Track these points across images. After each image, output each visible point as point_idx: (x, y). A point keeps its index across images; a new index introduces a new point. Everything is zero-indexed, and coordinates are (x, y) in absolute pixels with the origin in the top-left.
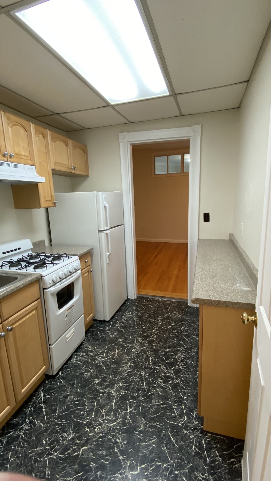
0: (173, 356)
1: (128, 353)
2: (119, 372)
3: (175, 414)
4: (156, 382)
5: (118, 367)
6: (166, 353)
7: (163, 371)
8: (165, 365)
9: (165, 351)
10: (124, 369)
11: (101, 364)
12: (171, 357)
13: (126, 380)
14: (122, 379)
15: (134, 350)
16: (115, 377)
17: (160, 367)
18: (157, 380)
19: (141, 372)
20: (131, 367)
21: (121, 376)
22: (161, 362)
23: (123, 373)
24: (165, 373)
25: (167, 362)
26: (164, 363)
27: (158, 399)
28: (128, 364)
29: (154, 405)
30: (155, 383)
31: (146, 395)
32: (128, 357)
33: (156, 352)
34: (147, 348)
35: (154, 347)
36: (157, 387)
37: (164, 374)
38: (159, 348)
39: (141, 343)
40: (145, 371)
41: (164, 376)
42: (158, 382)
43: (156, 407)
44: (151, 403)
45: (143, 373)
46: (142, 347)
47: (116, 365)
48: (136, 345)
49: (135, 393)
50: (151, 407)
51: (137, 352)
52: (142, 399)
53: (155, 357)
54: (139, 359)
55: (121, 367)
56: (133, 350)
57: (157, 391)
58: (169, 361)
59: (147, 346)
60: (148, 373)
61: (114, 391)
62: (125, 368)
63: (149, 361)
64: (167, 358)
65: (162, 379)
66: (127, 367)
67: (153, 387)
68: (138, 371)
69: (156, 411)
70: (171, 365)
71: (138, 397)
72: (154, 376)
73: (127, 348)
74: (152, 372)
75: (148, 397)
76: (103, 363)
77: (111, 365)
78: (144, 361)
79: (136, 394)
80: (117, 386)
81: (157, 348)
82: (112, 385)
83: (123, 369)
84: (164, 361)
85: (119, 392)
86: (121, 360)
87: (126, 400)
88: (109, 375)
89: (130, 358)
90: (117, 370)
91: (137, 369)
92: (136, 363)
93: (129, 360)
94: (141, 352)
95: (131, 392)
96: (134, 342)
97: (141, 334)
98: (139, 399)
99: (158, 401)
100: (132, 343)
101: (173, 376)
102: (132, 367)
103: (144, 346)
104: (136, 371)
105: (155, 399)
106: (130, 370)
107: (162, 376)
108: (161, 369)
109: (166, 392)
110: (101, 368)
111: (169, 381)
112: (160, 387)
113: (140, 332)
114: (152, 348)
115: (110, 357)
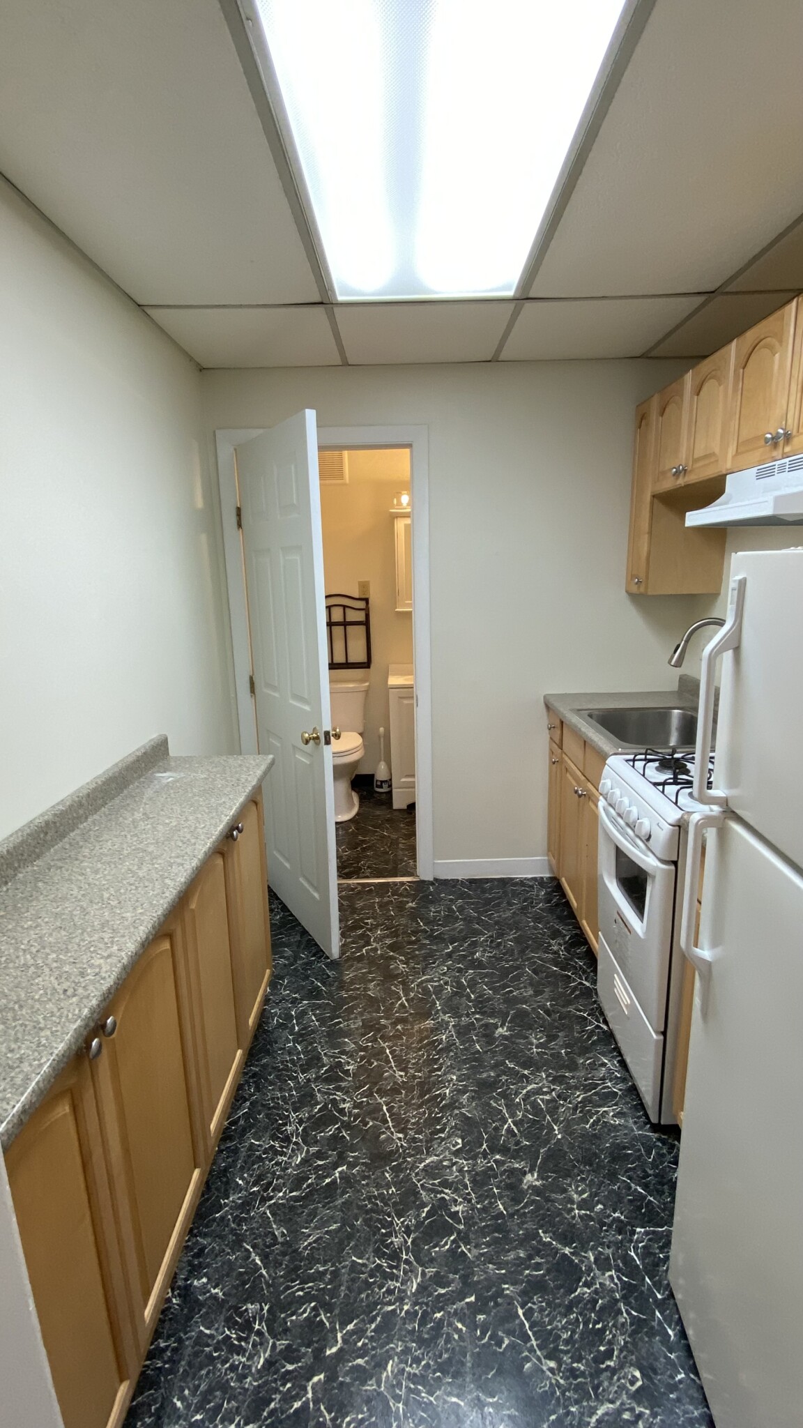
0: (318, 1151)
1: (468, 1126)
2: (465, 1062)
3: (314, 1015)
4: (361, 1061)
5: (475, 1074)
6: (341, 1159)
7: (347, 1093)
8: (342, 1111)
9: (345, 1168)
10: (454, 1074)
11: (526, 1072)
12: (322, 1146)
13: (435, 1050)
14: (447, 1049)
15: (457, 1143)
16: (466, 1049)
17: (355, 1101)
18: (359, 1067)
19: (405, 1076)
20: (440, 1083)
21: (452, 1054)
22: (355, 1121)
23: (451, 1064)
24: (338, 1089)
25: (337, 1123)
26: (346, 1119)
27: (350, 1030)
28: (451, 1092)
29: (356, 1018)
30: (362, 1058)
31: (379, 1030)
32: (463, 1110)
33: (381, 1157)
34: (413, 1167)
35: (387, 1175)
36: (355, 1051)
37: (343, 1084)
38: (368, 1177)
39: (445, 1184)
40: (395, 1083)
41: (342, 1080)
42: (356, 1062)
43: (353, 1016)
44: (363, 1020)
45: (401, 1076)
46: (432, 1168)
47: (481, 1079)
48: (460, 1170)
49: (402, 1028)
50: (361, 1014)
51: (443, 1139)
52: (383, 1021)
53: (376, 1133)
54: (424, 1112)
55: (467, 1077)
56: (460, 1141)
57: (354, 1043)
58: (331, 1131)
59: (417, 1174)
60: (386, 1079)
61: (449, 1022)
62: (455, 1077)
63: (394, 1114)
64: (336, 1138)
65: (347, 1072)
66: (449, 1081)
67: (365, 1049)
68: (414, 1077)
69: (350, 1010)
70: (325, 1119)
71: (395, 1024)
72: (368, 1076)
73: (484, 1146)
74: (376, 1084)
75: (371, 1028)
76: (524, 1076)
77: (499, 1076)
78: (409, 1111)
79: (399, 1027)
80: (450, 1032)
81: (378, 1173)
82: (463, 1031)
83: (458, 1073)
84: (347, 1126)
85: (438, 1023)
86: (480, 1099)
87: (416, 1013)
88: (485, 1049)
89: (457, 1112)
90: (472, 1067)
91: (418, 1082)
92: (429, 1100)
93: (453, 1105)
94: (430, 1141)
95: (412, 1029)
96: (474, 1181)
97: (464, 1238)
98: (390, 1021)
99: (348, 1026)
100: (477, 1174)
101: (316, 1086)
102: (434, 1084)
103: (430, 1172)
104: (420, 1078)
105: (357, 1029)
106: (440, 1076)
107: (346, 1080)
108: (352, 1099)
109: (333, 1047)
110: (517, 1062)
111: (326, 1071)
112: (349, 1052)
113: (475, 1252)
114: (396, 1170)
115: (518, 1100)
